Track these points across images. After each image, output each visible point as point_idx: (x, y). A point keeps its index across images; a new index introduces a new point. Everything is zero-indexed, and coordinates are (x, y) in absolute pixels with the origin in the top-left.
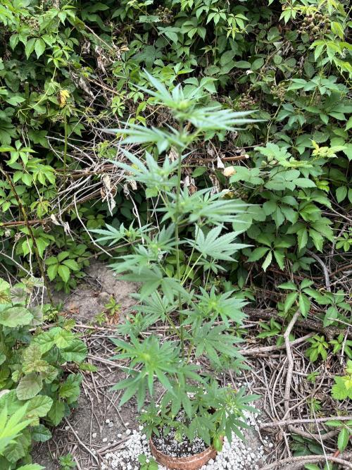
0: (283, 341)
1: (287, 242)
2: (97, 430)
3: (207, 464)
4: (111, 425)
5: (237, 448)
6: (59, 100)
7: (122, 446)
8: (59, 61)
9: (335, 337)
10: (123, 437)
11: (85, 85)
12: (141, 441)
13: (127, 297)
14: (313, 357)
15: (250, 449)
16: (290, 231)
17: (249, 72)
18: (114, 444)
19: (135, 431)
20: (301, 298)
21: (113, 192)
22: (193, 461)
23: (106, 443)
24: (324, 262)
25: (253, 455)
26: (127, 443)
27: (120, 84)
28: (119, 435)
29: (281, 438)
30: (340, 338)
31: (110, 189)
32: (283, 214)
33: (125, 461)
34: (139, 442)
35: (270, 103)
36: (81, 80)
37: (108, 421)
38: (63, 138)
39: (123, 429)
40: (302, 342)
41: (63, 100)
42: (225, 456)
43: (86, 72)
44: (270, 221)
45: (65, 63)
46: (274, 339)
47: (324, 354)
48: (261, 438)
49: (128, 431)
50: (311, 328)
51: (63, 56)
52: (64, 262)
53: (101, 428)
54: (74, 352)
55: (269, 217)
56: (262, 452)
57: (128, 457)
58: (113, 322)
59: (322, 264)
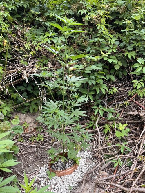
0: (96, 128)
1: (93, 92)
2: (25, 169)
3: (74, 171)
4: (31, 167)
5: (84, 165)
6: (4, 44)
7: (38, 173)
8: (4, 30)
9: (113, 124)
10: (38, 170)
11: (13, 40)
12: (45, 170)
13: (31, 122)
14: (106, 132)
15: (89, 164)
16: (93, 88)
17: (74, 38)
18: (34, 173)
19: (42, 167)
20: (100, 111)
21: (27, 76)
22: (69, 170)
23: (30, 173)
24: (105, 101)
25: (91, 165)
26: (40, 172)
27: (28, 40)
28: (36, 170)
29: (100, 157)
30: (114, 124)
31: (26, 75)
32: (91, 82)
33: (40, 177)
34: (45, 171)
35: (82, 48)
36: (12, 37)
37: (30, 165)
38: (4, 59)
39: (37, 167)
40: (102, 128)
41: (5, 43)
42: (81, 168)
43: (14, 35)
44: (87, 83)
45: (6, 31)
46: (92, 127)
47: (110, 130)
48: (93, 159)
49: (39, 168)
50: (104, 123)
51: (5, 28)
52: (4, 108)
53: (27, 168)
54: (18, 130)
55: (87, 82)
56: (94, 164)
57: (41, 176)
58: (26, 132)
59: (104, 102)
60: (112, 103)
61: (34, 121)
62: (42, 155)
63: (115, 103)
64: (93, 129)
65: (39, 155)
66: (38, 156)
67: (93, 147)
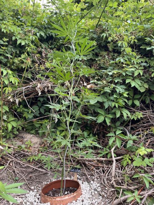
0: (111, 157)
9: (134, 154)
13: (36, 143)
17: (97, 59)
21: (40, 89)
30: (136, 154)
43: (38, 55)
46: (106, 155)
47: (130, 162)
48: (100, 193)
52: (11, 122)
56: (101, 199)
59: (126, 130)
60: (136, 132)
61: (40, 142)
62: (37, 178)
63: (139, 133)
64: (107, 158)
65: (34, 177)
66: (32, 178)
67: (104, 179)
